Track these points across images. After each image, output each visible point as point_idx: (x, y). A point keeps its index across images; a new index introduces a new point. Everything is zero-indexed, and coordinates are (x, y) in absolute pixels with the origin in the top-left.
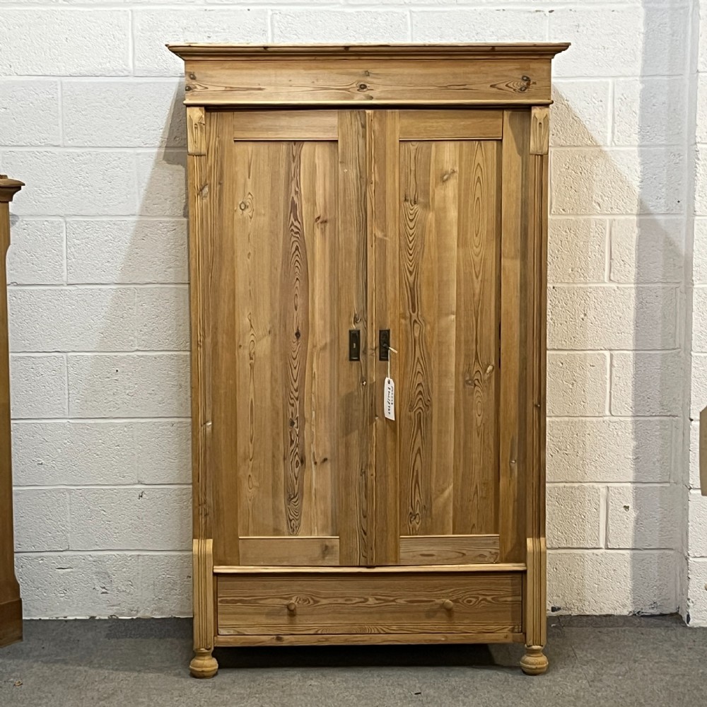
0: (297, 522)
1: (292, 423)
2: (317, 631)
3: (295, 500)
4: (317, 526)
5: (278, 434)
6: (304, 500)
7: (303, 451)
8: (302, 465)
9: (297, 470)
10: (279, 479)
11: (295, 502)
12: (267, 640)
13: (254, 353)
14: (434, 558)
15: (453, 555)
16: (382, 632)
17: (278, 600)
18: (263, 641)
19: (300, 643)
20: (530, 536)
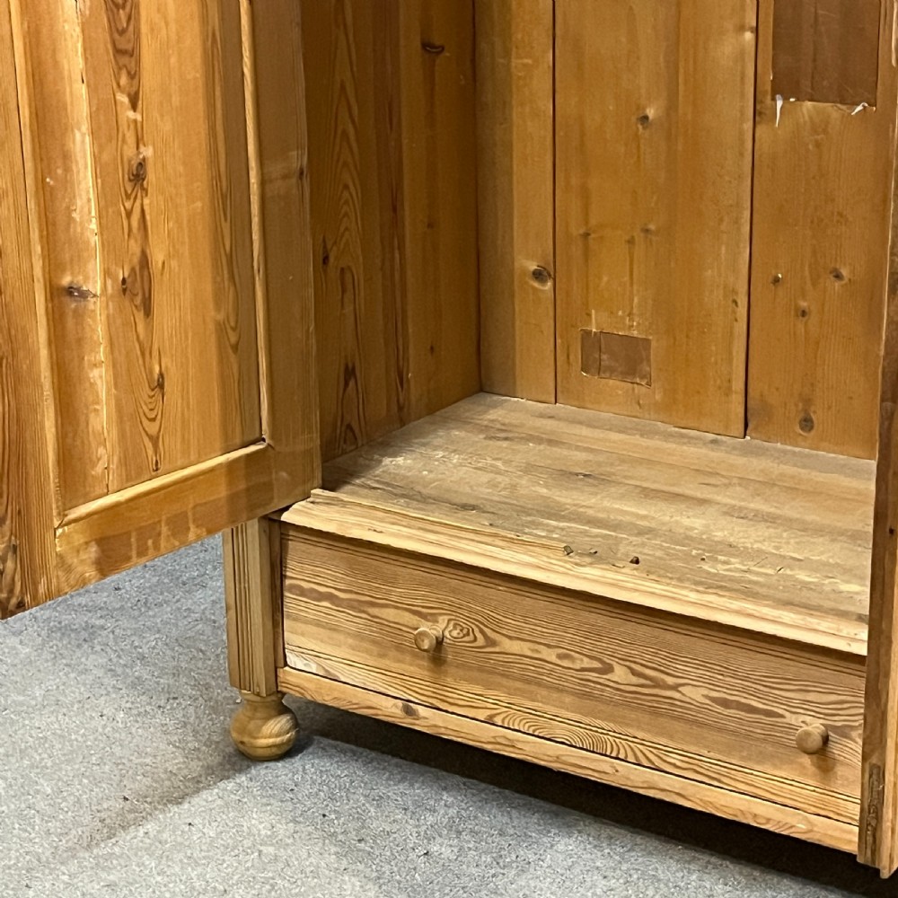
2: (491, 717)
12: (389, 710)
17: (407, 614)
18: (374, 705)
19: (455, 733)
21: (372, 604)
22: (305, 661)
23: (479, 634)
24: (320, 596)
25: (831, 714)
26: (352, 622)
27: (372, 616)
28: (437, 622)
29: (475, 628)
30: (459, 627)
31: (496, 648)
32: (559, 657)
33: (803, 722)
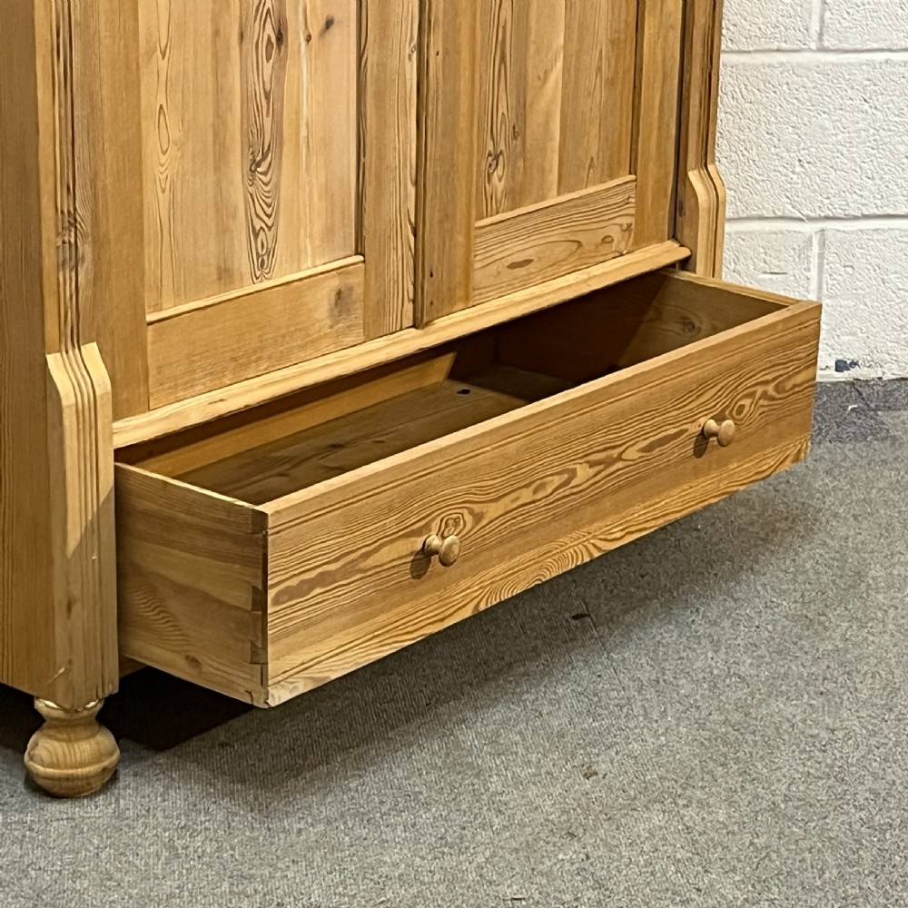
0: (270, 234)
3: (264, 165)
4: (311, 236)
6: (285, 160)
7: (281, 4)
9: (268, 68)
10: (230, 108)
11: (265, 174)
14: (532, 268)
15: (562, 251)
20: (693, 166)
21: (367, 555)
22: (291, 686)
23: (468, 518)
24: (312, 584)
25: (715, 406)
26: (346, 593)
27: (367, 570)
28: (430, 531)
29: (465, 512)
30: (451, 522)
31: (484, 522)
32: (535, 492)
33: (699, 426)
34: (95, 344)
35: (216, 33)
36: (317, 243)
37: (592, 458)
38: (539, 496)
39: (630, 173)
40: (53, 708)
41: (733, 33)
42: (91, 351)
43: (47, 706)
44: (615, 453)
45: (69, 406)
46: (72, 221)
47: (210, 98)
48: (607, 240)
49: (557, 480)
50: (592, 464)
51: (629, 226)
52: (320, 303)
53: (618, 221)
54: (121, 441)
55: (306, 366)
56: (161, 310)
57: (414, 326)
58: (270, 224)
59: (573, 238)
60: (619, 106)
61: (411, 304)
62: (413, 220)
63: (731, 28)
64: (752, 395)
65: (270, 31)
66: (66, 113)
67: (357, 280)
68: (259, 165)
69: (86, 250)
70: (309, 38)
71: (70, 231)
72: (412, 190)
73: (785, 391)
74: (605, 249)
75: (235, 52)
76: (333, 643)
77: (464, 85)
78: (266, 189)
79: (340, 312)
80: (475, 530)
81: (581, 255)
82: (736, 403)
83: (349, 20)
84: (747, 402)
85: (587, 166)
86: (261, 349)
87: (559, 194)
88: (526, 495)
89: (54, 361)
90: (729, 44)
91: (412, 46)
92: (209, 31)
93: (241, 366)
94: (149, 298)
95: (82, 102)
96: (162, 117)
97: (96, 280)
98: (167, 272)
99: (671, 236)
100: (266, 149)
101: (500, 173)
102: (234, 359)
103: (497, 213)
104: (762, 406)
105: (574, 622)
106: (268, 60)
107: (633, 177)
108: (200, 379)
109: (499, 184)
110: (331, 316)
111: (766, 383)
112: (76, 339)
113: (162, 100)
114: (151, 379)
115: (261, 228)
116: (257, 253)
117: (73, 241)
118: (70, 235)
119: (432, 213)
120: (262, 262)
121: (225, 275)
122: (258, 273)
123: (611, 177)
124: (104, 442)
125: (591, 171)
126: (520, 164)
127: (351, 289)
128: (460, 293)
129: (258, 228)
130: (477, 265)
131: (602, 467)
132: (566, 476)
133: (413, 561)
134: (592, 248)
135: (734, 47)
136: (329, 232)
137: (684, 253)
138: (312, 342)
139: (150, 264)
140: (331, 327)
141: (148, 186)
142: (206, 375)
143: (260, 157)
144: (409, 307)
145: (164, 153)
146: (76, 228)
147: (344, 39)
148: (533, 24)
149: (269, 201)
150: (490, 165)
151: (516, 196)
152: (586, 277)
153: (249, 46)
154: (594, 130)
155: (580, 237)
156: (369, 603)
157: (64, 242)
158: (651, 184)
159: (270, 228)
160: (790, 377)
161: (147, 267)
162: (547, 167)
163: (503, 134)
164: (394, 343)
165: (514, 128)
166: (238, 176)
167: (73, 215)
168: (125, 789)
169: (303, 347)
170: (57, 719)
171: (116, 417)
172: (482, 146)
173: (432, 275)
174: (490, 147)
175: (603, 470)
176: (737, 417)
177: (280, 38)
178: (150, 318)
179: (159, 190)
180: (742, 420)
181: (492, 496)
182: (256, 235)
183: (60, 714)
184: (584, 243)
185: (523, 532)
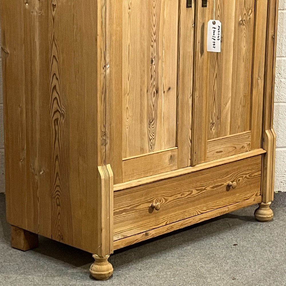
0: (154, 141)
1: (152, 61)
2: (166, 223)
3: (153, 123)
4: (164, 141)
5: (144, 71)
6: (158, 120)
7: (157, 84)
8: (157, 94)
9: (154, 99)
10: (144, 108)
11: (153, 125)
12: (140, 238)
13: (131, 3)
14: (222, 153)
15: (231, 149)
16: (199, 213)
17: (146, 204)
18: (138, 239)
19: (158, 234)
20: (267, 129)
21: (137, 206)
22: (117, 237)
23: (163, 200)
24: (122, 212)
25: (231, 179)
26: (132, 215)
27: (137, 210)
28: (153, 202)
29: (163, 198)
30: (159, 200)
31: (168, 201)
32: (181, 195)
33: (227, 183)
34: (109, 165)
35: (141, 90)
36: (166, 143)
37: (197, 188)
38: (183, 196)
39: (250, 130)
40: (97, 256)
41: (281, 97)
42: (109, 166)
43: (96, 256)
44: (204, 188)
45: (103, 179)
46: (105, 134)
47: (139, 105)
48: (243, 147)
49: (188, 193)
50: (197, 190)
51: (249, 144)
52: (166, 159)
53: (246, 142)
54: (115, 189)
55: (163, 174)
56: (126, 157)
57: (191, 166)
58: (154, 138)
59: (234, 146)
60: (246, 112)
61: (190, 160)
62: (191, 139)
63: (281, 96)
64: (242, 177)
65: (154, 90)
66: (104, 108)
67: (176, 153)
68: (151, 123)
69: (108, 141)
70: (164, 92)
71: (104, 136)
72: (190, 131)
73: (251, 177)
74: (242, 150)
75: (146, 95)
76: (128, 227)
77: (204, 105)
78: (153, 129)
79: (171, 161)
80: (165, 203)
81: (236, 151)
82: (238, 178)
83: (174, 88)
84: (241, 179)
85: (238, 128)
86: (151, 169)
87: (230, 134)
88: (179, 196)
89: (100, 168)
90: (281, 100)
91: (191, 94)
92: (139, 89)
93: (146, 173)
94: (123, 154)
95: (108, 105)
96: (127, 110)
97: (110, 149)
98: (128, 149)
99: (261, 147)
100: (153, 119)
101: (214, 128)
102: (144, 171)
103: (213, 138)
104: (245, 180)
105: (233, 246)
106: (154, 97)
107: (250, 131)
108: (135, 175)
109: (214, 131)
110: (169, 162)
111: (246, 174)
112: (105, 163)
113: (127, 106)
114: (123, 175)
115: (152, 139)
116: (151, 145)
117: (105, 139)
118: (104, 138)
119: (196, 138)
120: (152, 147)
121: (142, 150)
122: (151, 150)
123: (244, 131)
124: (112, 189)
125: (239, 129)
126: (219, 126)
127: (174, 155)
128: (203, 158)
129: (151, 139)
130: (208, 151)
131: (200, 191)
132: (190, 192)
133: (149, 209)
134: (239, 149)
135: (282, 101)
136: (169, 140)
137: (265, 151)
138: (164, 168)
139: (123, 146)
140: (169, 165)
141: (123, 127)
142: (137, 175)
143: (151, 121)
144: (189, 161)
145: (128, 119)
146: (106, 136)
147: (173, 92)
148: (223, 91)
149: (154, 132)
150: (211, 126)
151: (218, 134)
152: (237, 156)
153: (149, 93)
154: (240, 119)
155: (236, 146)
156: (137, 218)
157: (103, 139)
158: (255, 133)
159: (154, 139)
160: (253, 174)
161: (123, 147)
162: (227, 127)
163: (215, 118)
164: (185, 170)
165: (218, 117)
166: (146, 125)
167: (105, 132)
168: (114, 279)
169: (161, 169)
170: (98, 259)
171: (114, 184)
172: (209, 121)
173: (195, 153)
174: (211, 121)
175: (200, 192)
176: (238, 182)
177: (157, 92)
178: (123, 159)
179: (126, 128)
180: (239, 183)
181: (170, 195)
182: (150, 140)
183: (99, 258)
184: (237, 148)
185: (178, 205)
